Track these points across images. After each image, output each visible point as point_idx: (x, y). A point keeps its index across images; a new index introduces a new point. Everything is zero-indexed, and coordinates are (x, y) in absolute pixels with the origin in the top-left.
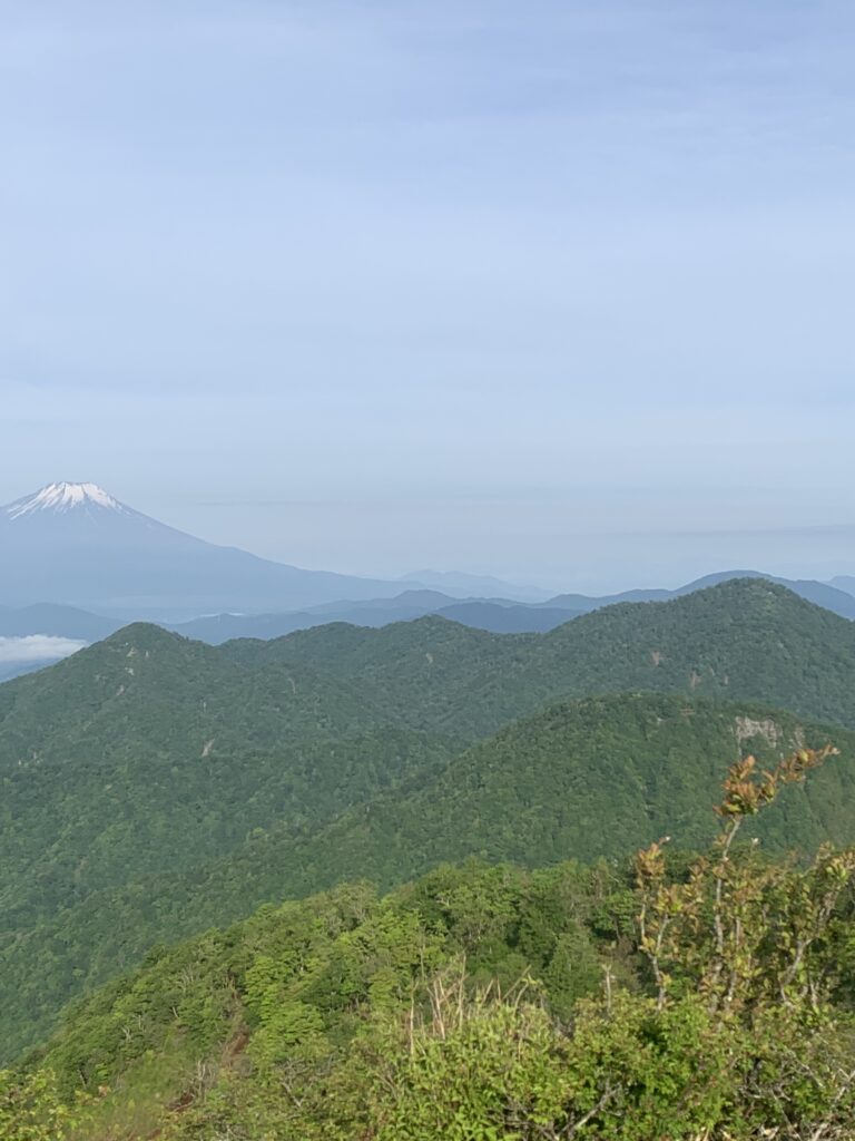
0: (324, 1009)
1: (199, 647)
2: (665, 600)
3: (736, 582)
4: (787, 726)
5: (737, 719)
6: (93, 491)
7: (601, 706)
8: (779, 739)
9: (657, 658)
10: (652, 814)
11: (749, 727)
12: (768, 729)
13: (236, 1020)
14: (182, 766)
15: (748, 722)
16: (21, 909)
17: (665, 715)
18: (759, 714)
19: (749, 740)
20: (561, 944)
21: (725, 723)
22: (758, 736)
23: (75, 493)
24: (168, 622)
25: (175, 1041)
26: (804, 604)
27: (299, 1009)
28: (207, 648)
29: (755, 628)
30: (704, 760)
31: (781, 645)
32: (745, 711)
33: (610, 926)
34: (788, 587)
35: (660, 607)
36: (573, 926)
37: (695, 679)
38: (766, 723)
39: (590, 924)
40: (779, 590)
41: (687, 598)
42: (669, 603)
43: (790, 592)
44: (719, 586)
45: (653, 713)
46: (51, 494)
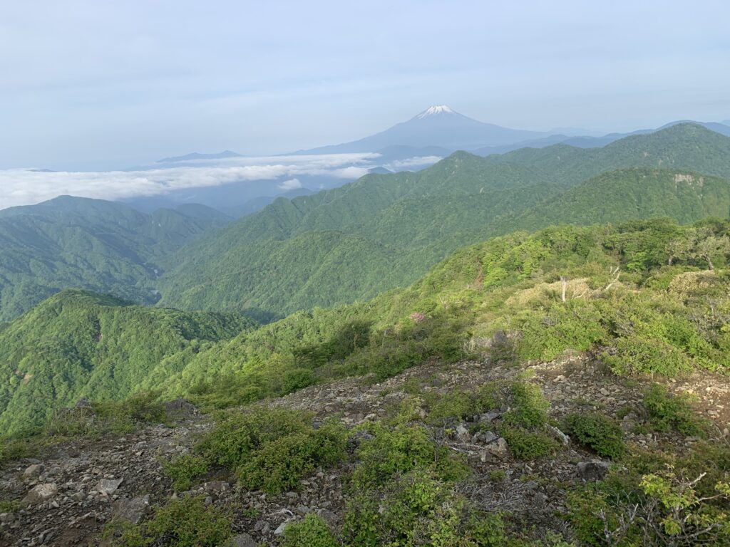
0: (508, 270)
1: (479, 158)
2: (650, 133)
3: (680, 124)
4: (696, 177)
5: (676, 175)
6: (445, 107)
7: (622, 172)
8: (693, 182)
9: (646, 154)
10: (639, 209)
11: (680, 178)
12: (688, 178)
13: (480, 272)
14: (473, 196)
15: (680, 176)
16: (425, 239)
17: (646, 175)
18: (685, 173)
19: (680, 182)
20: (591, 251)
21: (671, 176)
22: (684, 181)
23: (439, 109)
24: (468, 150)
25: (461, 277)
26: (708, 131)
27: (500, 270)
28: (481, 158)
29: (687, 141)
30: (661, 190)
31: (697, 147)
32: (679, 172)
33: (610, 245)
34: (702, 125)
35: (649, 136)
36: (597, 245)
37: (661, 161)
38: (688, 176)
39: (603, 245)
40: (698, 126)
41: (659, 132)
42: (652, 134)
43: (703, 127)
44: (673, 126)
45: (642, 174)
46: (431, 110)
